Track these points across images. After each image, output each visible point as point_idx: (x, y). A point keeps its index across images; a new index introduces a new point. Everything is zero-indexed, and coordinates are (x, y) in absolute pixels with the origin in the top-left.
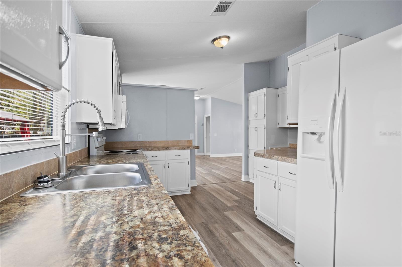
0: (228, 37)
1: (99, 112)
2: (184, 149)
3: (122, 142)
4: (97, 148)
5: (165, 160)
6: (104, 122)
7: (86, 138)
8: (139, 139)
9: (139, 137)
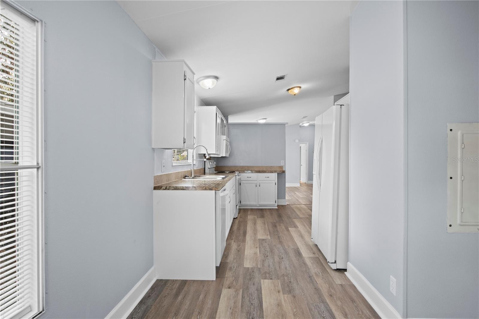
0: (300, 87)
1: (207, 150)
2: (272, 172)
3: (228, 166)
4: (209, 168)
5: (257, 180)
6: (209, 153)
7: (203, 162)
8: (240, 164)
9: (240, 163)
